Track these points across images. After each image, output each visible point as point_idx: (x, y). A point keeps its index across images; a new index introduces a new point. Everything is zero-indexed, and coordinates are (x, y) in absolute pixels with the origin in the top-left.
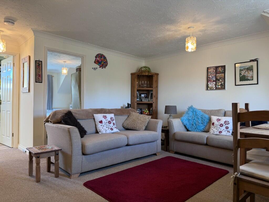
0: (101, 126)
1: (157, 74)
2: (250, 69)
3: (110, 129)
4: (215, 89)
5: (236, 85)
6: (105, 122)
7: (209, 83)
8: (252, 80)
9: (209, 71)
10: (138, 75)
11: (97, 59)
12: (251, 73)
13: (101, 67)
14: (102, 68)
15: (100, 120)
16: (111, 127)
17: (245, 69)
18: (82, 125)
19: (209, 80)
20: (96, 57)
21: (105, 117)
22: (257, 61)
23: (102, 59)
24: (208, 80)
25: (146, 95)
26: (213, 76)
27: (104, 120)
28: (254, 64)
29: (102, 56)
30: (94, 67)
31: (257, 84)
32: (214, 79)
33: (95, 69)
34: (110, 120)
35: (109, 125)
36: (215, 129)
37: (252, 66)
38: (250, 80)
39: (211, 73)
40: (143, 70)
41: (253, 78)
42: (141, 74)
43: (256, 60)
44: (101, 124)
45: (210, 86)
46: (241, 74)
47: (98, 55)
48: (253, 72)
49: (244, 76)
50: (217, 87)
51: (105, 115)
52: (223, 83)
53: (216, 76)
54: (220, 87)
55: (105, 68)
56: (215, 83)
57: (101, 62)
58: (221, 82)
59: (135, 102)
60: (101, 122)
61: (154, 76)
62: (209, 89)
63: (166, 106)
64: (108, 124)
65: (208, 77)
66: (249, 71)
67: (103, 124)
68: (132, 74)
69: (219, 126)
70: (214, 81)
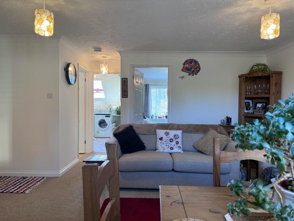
0: (161, 143)
1: (280, 74)
3: (169, 148)
6: (165, 140)
10: (246, 78)
11: (184, 66)
13: (191, 74)
15: (160, 137)
16: (172, 146)
18: (142, 140)
20: (184, 64)
21: (167, 134)
23: (193, 64)
25: (264, 104)
27: (165, 137)
29: (192, 61)
30: (181, 76)
33: (183, 77)
34: (173, 137)
35: (170, 144)
42: (250, 76)
44: (160, 141)
47: (186, 61)
51: (168, 131)
55: (197, 74)
57: (191, 68)
60: (161, 139)
61: (272, 77)
64: (169, 142)
67: (163, 142)
68: (240, 77)
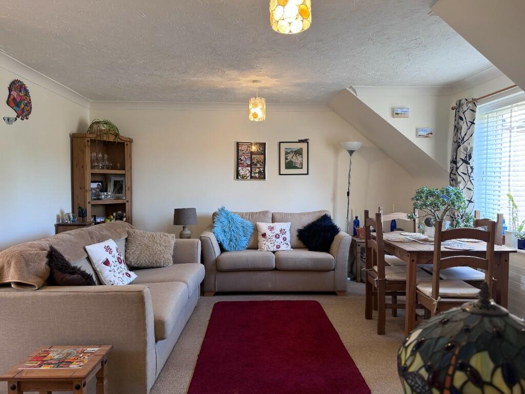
0: (110, 271)
2: (299, 152)
4: (249, 178)
5: (280, 174)
7: (240, 168)
8: (302, 168)
9: (240, 148)
12: (300, 159)
14: (21, 119)
15: (104, 259)
17: (292, 152)
19: (241, 164)
22: (308, 143)
24: (238, 164)
25: (100, 184)
26: (246, 157)
28: (304, 146)
31: (308, 174)
32: (249, 163)
33: (8, 120)
36: (268, 243)
37: (301, 149)
38: (299, 168)
39: (243, 152)
40: (104, 128)
41: (302, 166)
42: (99, 139)
43: (305, 141)
44: (108, 268)
45: (242, 172)
46: (288, 159)
48: (302, 157)
49: (291, 162)
50: (253, 175)
52: (261, 170)
53: (251, 158)
54: (257, 175)
56: (249, 168)
58: (259, 168)
59: (88, 201)
61: (127, 145)
62: (239, 178)
63: (176, 210)
65: (238, 159)
66: (298, 155)
67: (112, 267)
69: (274, 238)
70: (248, 166)
